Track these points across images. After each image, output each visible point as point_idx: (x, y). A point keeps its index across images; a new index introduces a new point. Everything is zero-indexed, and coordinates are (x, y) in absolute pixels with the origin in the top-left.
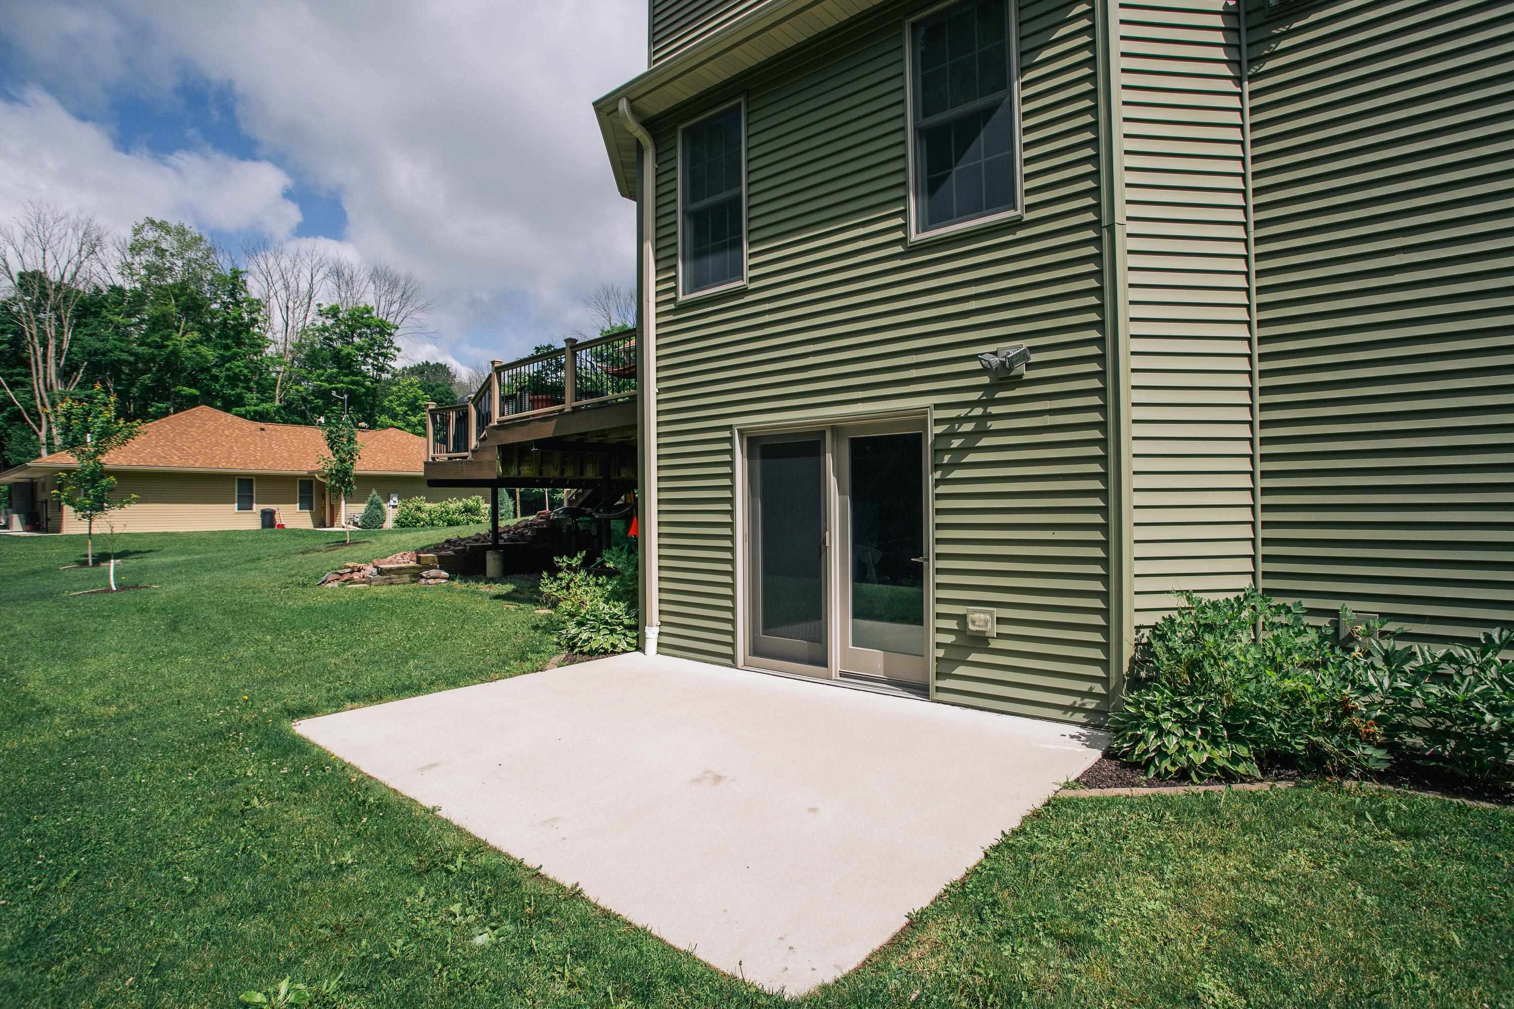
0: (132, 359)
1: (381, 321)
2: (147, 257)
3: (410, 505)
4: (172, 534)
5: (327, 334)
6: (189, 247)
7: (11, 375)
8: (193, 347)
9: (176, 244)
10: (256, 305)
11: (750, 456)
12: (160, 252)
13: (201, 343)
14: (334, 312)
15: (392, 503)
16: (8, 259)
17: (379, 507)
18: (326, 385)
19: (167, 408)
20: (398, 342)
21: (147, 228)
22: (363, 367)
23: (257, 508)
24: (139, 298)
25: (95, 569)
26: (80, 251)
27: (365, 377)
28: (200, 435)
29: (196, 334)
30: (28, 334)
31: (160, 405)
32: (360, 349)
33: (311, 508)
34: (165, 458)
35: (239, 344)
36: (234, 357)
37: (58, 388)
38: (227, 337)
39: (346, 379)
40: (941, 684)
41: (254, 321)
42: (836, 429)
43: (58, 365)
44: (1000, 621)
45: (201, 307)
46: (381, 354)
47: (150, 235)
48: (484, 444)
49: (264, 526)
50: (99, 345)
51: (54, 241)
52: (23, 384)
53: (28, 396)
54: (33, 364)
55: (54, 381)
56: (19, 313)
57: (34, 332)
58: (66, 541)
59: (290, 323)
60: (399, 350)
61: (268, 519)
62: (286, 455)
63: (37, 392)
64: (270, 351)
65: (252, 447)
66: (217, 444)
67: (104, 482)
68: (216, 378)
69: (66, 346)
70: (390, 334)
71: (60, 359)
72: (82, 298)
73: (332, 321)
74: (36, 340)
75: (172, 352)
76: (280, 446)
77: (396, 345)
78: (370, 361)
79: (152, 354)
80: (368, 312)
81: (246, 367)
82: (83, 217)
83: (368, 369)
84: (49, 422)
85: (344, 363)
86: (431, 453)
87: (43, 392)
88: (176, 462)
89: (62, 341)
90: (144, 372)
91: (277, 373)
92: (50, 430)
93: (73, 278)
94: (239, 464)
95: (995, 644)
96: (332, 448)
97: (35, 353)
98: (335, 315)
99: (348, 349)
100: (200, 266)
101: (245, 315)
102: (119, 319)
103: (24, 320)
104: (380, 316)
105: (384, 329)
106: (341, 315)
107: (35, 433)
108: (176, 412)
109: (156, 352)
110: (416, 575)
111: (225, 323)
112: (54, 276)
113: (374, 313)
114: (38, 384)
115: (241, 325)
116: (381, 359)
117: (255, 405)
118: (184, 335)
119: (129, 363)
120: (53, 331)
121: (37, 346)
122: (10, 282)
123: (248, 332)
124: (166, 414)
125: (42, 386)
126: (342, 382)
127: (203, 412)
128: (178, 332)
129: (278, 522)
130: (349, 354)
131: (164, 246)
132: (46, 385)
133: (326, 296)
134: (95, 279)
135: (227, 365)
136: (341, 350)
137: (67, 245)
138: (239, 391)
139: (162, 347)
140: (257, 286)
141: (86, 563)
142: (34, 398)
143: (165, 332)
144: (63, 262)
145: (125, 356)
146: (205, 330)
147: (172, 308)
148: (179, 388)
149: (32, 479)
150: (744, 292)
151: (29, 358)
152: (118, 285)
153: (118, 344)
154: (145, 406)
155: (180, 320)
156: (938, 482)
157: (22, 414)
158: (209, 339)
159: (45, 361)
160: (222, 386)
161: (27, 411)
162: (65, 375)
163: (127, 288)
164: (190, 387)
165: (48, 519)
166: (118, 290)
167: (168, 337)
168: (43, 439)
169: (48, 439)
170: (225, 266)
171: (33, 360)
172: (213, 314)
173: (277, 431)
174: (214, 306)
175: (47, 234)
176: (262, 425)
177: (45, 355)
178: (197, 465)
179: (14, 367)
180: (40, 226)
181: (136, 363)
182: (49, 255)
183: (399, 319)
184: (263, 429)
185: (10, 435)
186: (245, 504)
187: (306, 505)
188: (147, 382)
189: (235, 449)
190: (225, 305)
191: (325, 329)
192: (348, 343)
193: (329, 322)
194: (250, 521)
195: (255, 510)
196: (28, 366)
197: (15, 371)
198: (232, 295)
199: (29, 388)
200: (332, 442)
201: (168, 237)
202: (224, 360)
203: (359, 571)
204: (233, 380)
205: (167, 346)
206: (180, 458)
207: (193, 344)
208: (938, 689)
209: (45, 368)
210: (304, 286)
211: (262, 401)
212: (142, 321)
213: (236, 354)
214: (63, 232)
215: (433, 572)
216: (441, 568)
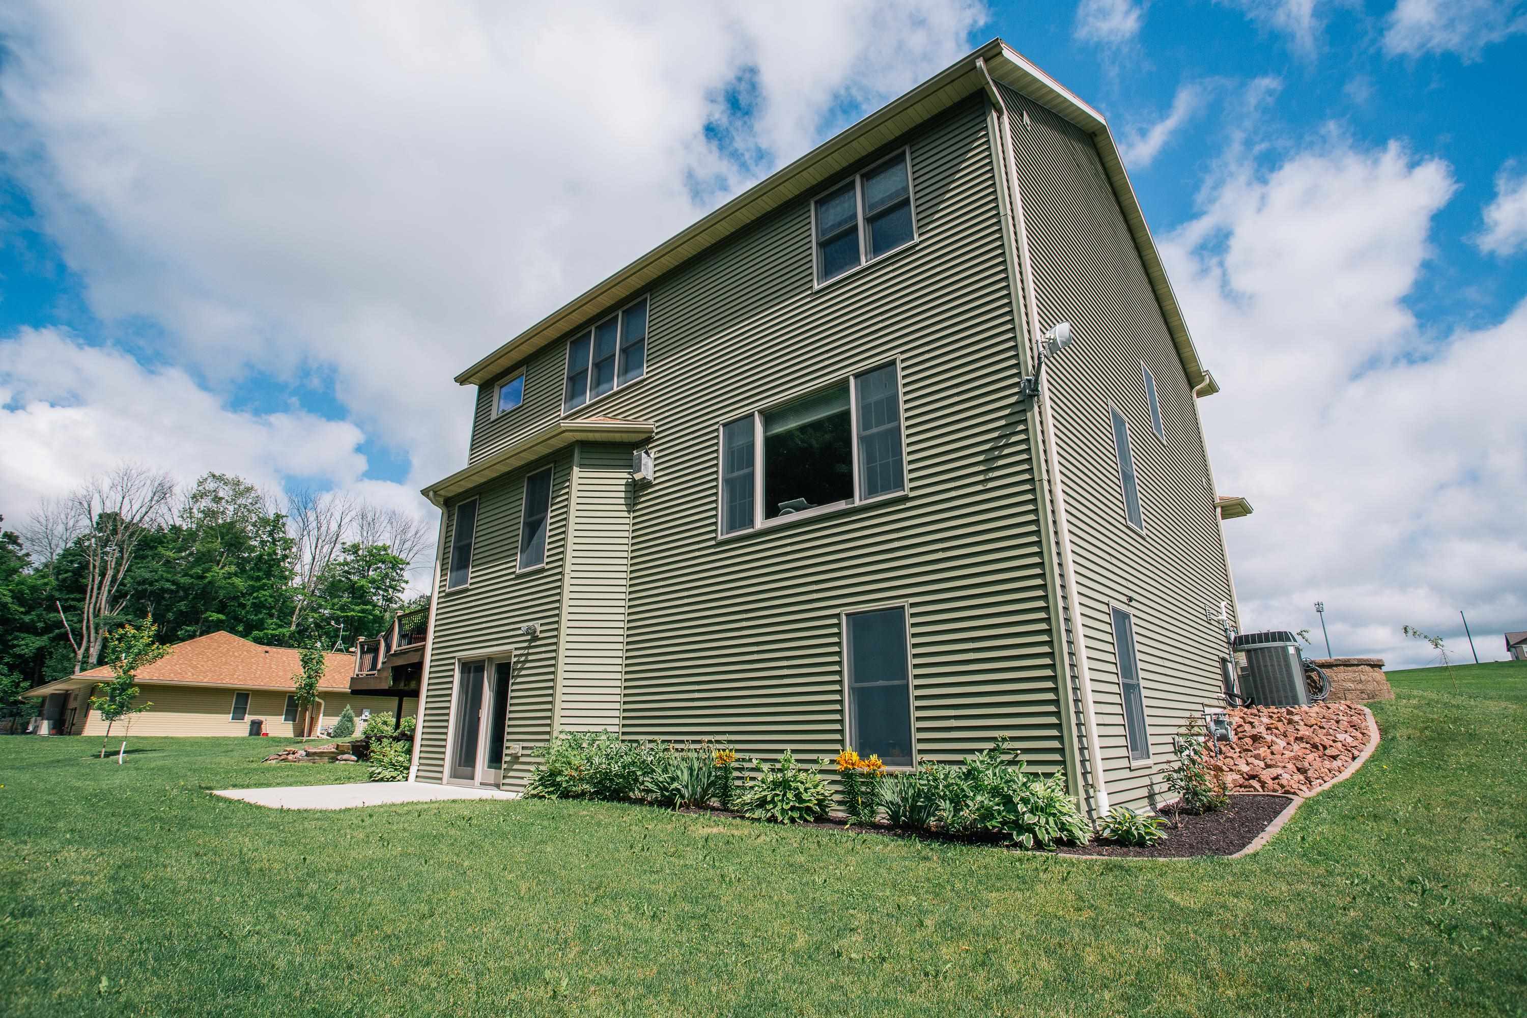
0: (173, 587)
1: (394, 557)
2: (205, 503)
3: (378, 720)
4: (172, 738)
5: (346, 568)
6: (241, 494)
7: (66, 600)
8: (230, 578)
9: (231, 493)
10: (288, 544)
11: (462, 672)
12: (217, 500)
13: (236, 574)
14: (355, 549)
15: (363, 717)
16: (93, 504)
17: (351, 720)
18: (339, 612)
19: (195, 631)
20: (406, 575)
21: (209, 480)
22: (374, 598)
23: (248, 718)
24: (192, 536)
25: (106, 759)
26: (152, 498)
27: (375, 606)
28: (213, 655)
29: (233, 568)
30: (91, 566)
31: (189, 628)
32: (373, 581)
33: (294, 720)
34: (180, 674)
35: (269, 575)
36: (262, 588)
37: (105, 613)
38: (259, 570)
39: (358, 608)
40: (505, 781)
41: (285, 557)
42: (490, 659)
43: (110, 591)
44: (523, 748)
45: (242, 544)
46: (390, 587)
47: (211, 485)
48: (386, 665)
49: (251, 734)
50: (147, 575)
51: (133, 491)
52: (74, 608)
53: (75, 619)
54: (89, 591)
55: (103, 606)
56: (88, 547)
57: (97, 564)
58: (86, 741)
59: (317, 557)
60: (407, 582)
61: (256, 729)
62: (281, 673)
63: (85, 616)
64: (297, 582)
65: (254, 667)
66: (226, 663)
67: (130, 691)
68: (243, 606)
69: (120, 576)
70: (402, 569)
71: (113, 587)
72: (145, 536)
73: (352, 557)
74: (97, 570)
75: (210, 582)
76: (278, 666)
77: (406, 578)
78: (381, 592)
79: (192, 583)
80: (385, 550)
81: (271, 596)
82: (161, 472)
83: (378, 600)
84: (89, 641)
85: (359, 594)
86: (357, 672)
87: (91, 615)
88: (190, 678)
89: (118, 571)
90: (182, 599)
91: (299, 600)
92: (87, 649)
93: (141, 521)
94: (240, 680)
95: (522, 759)
96: (304, 668)
97: (93, 581)
98: (356, 553)
99: (363, 582)
100: (248, 510)
101: (279, 552)
102: (171, 554)
103: (91, 554)
104: (395, 551)
105: (396, 564)
106: (360, 552)
107: (74, 651)
108: (201, 635)
109: (195, 581)
110: (333, 758)
111: (260, 557)
112: (126, 516)
113: (389, 551)
114: (89, 607)
115: (274, 560)
116: (390, 591)
117: (274, 629)
118: (222, 568)
119: (171, 591)
120: (113, 563)
121: (97, 576)
122: (88, 522)
123: (279, 566)
124: (192, 636)
125: (91, 610)
126: (353, 610)
127: (222, 636)
128: (218, 565)
129: (264, 731)
130: (362, 586)
131: (221, 494)
132: (95, 609)
133: (351, 536)
134: (160, 520)
135: (255, 595)
136: (356, 583)
137: (143, 494)
138: (261, 616)
139: (202, 577)
140: (294, 526)
141: (99, 756)
142: (81, 621)
143: (207, 565)
144: (135, 507)
145: (168, 585)
146: (241, 565)
147: (217, 545)
148: (209, 613)
149: (67, 691)
150: (467, 590)
151: (87, 586)
152: (177, 525)
153: (165, 575)
154: (174, 630)
155: (222, 554)
156: (513, 684)
157: (68, 634)
158: (243, 570)
159: (99, 588)
160: (247, 612)
161: (73, 631)
162: (114, 601)
163: (185, 527)
164: (218, 612)
165: (73, 724)
166: (175, 529)
167: (208, 570)
168: (80, 657)
169: (84, 657)
170: (269, 512)
171: (90, 587)
172: (252, 549)
173: (278, 653)
174: (253, 543)
175: (129, 485)
176: (267, 648)
177: (101, 583)
178: (205, 680)
179: (73, 593)
180: (125, 478)
181: (177, 592)
182: (126, 500)
183: (411, 555)
184: (267, 652)
185: (52, 652)
186: (239, 714)
187: (291, 717)
188: (183, 608)
189: (240, 668)
190: (263, 543)
191: (346, 563)
192: (364, 577)
193: (350, 558)
194: (241, 729)
195: (245, 720)
196: (85, 592)
197: (72, 596)
198: (271, 534)
199: (79, 612)
200: (306, 662)
201: (226, 488)
202: (254, 589)
203: (294, 753)
204: (258, 607)
205: (206, 577)
206: (193, 675)
207: (230, 575)
208: (503, 784)
209: (99, 594)
210: (334, 527)
211: (280, 626)
212: (191, 554)
213: (265, 585)
214: (142, 483)
215: (346, 756)
216: (353, 754)
